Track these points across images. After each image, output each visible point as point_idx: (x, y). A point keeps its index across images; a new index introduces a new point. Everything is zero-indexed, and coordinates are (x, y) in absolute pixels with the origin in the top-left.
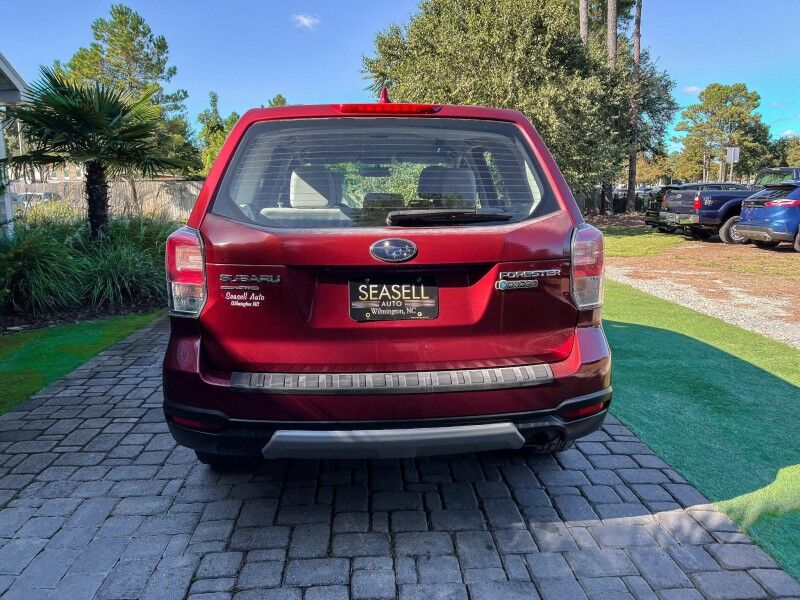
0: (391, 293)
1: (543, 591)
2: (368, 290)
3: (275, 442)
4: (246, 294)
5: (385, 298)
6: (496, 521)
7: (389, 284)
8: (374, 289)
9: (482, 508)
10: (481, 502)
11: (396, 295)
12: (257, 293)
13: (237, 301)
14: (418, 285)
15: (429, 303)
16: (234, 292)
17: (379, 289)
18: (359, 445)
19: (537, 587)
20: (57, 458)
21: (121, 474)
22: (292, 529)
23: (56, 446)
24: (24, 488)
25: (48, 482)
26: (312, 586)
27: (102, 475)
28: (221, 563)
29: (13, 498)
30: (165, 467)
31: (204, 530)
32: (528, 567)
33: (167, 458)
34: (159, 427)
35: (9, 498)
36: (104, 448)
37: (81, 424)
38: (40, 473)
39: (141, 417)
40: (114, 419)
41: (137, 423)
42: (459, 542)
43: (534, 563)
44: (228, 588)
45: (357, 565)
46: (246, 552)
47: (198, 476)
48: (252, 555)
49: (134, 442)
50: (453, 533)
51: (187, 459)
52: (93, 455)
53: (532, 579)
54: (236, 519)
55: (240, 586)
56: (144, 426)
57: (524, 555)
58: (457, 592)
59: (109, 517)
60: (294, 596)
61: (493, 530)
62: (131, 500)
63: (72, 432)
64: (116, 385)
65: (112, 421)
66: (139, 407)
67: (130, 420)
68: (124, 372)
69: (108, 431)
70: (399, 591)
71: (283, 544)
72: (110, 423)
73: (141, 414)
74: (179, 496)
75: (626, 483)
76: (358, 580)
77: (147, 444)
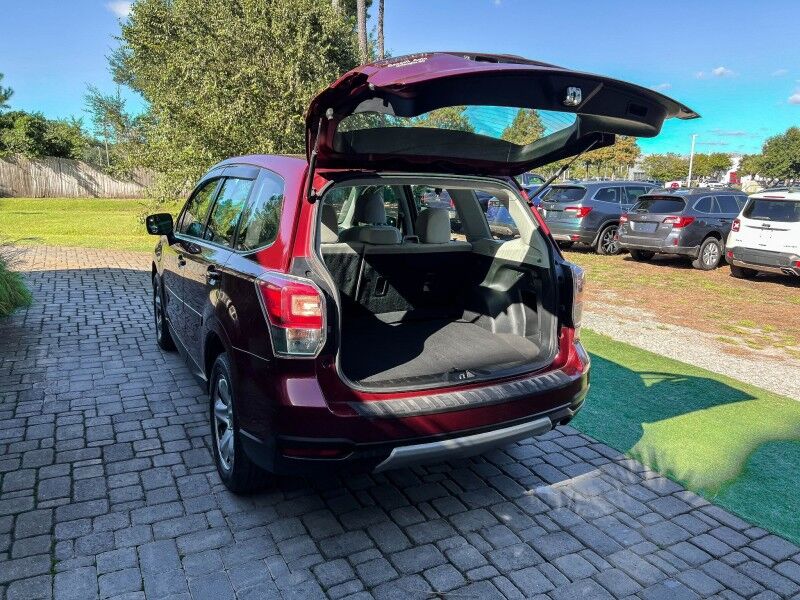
1: (578, 535)
6: (510, 493)
9: (491, 486)
10: (487, 482)
18: (463, 449)
19: (570, 533)
20: (54, 514)
21: (147, 516)
22: (366, 531)
23: (37, 502)
24: (53, 550)
25: (74, 539)
26: (425, 570)
27: (127, 521)
28: (335, 571)
29: (54, 562)
30: (186, 502)
31: (289, 549)
32: (553, 521)
33: (179, 493)
34: (135, 464)
35: (49, 564)
36: (97, 495)
37: (37, 474)
38: (52, 532)
39: (102, 457)
40: (71, 463)
41: (104, 464)
42: (497, 514)
43: (556, 518)
44: (361, 587)
45: (443, 547)
46: (346, 558)
47: (230, 504)
48: (352, 558)
49: (124, 483)
50: (488, 509)
51: (201, 490)
52: (92, 504)
53: (563, 529)
54: (308, 533)
55: (370, 583)
56: (117, 466)
57: (545, 513)
58: (526, 549)
59: (181, 557)
60: (419, 580)
61: (511, 500)
62: (187, 538)
63: (37, 484)
64: (27, 426)
65: (72, 466)
66: (86, 447)
67: (93, 462)
68: (18, 410)
69: (80, 477)
70: (488, 558)
71: (370, 543)
72: (72, 468)
73: (99, 454)
74: (231, 525)
75: (566, 449)
76: (454, 557)
77: (141, 483)
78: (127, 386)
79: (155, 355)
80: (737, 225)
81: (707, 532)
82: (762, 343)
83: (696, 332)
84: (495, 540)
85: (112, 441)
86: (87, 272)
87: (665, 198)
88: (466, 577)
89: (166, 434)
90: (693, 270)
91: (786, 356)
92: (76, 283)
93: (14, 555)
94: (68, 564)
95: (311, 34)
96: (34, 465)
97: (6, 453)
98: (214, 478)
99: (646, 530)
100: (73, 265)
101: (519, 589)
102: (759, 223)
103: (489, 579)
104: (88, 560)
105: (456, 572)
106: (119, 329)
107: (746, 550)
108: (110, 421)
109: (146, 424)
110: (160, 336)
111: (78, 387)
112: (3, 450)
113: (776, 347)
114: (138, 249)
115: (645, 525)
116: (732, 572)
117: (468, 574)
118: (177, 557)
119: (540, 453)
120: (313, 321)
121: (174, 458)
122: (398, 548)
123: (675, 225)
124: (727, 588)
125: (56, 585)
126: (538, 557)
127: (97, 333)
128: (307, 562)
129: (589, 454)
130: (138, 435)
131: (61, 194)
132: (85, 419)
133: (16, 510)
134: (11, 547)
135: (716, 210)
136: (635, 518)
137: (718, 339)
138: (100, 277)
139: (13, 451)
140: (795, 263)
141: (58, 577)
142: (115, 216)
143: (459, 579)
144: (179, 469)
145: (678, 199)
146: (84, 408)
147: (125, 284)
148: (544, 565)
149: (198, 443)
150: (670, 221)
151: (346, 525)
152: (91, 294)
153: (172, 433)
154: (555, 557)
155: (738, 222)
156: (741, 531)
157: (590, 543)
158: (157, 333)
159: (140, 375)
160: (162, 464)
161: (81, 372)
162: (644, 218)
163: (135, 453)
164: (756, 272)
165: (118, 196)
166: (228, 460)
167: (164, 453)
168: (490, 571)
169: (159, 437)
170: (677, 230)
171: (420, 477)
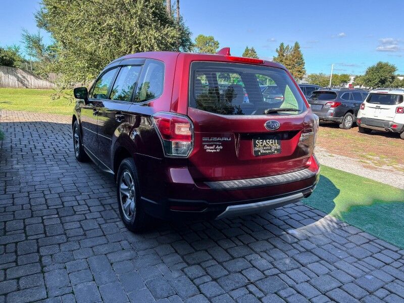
0: (267, 144)
1: (316, 253)
2: (259, 142)
3: (228, 211)
4: (214, 146)
5: (265, 146)
6: (276, 233)
7: (266, 140)
8: (261, 142)
11: (268, 144)
12: (219, 145)
13: (209, 149)
14: (275, 140)
15: (279, 147)
16: (208, 145)
17: (263, 142)
19: (312, 253)
20: (38, 242)
21: (88, 243)
22: (207, 251)
23: (27, 236)
24: (40, 261)
25: (51, 255)
26: (242, 270)
27: (78, 246)
28: (194, 271)
29: (43, 267)
30: (108, 236)
31: (168, 260)
32: (302, 246)
33: (103, 231)
34: (76, 217)
35: (40, 268)
36: (59, 233)
37: (24, 222)
38: (38, 251)
39: (58, 214)
40: (42, 217)
41: (60, 217)
42: (272, 242)
43: (302, 245)
44: (211, 279)
45: (249, 259)
46: (199, 264)
47: (132, 238)
48: (203, 264)
49: (72, 226)
50: (267, 240)
51: (115, 231)
52: (58, 237)
53: (307, 250)
54: (176, 252)
55: (215, 277)
56: (68, 219)
57: (296, 243)
58: (291, 260)
59: (112, 264)
60: (240, 276)
61: (278, 236)
62: (112, 254)
63: (25, 227)
64: (14, 198)
65: (42, 218)
66: (48, 209)
67: (53, 216)
68: (7, 190)
69: (48, 224)
70: (273, 265)
71: (211, 257)
72: (43, 220)
73: (56, 212)
74: (134, 248)
75: (299, 212)
76: (255, 264)
77: (81, 227)
78: (64, 179)
79: (76, 164)
80: (363, 107)
81: (380, 252)
82: (381, 163)
83: (347, 158)
84: (275, 256)
85: (62, 206)
86: (31, 123)
87: (327, 92)
88: (264, 274)
89: (90, 202)
90: (340, 129)
91: (394, 170)
92: (26, 128)
93: (19, 263)
94: (51, 268)
95: (144, 3)
96: (22, 218)
97: (5, 211)
98: (121, 224)
99: (350, 251)
100: (22, 119)
101: (293, 279)
102: (375, 105)
103: (276, 275)
104: (62, 266)
105: (258, 271)
106: (53, 152)
107: (401, 260)
108: (58, 196)
109: (78, 198)
110: (77, 155)
111: (37, 179)
112: (3, 210)
113: (388, 165)
114: (55, 113)
115: (347, 248)
116: (397, 271)
117: (265, 272)
118: (109, 264)
119: (287, 214)
120: (185, 138)
121: (97, 215)
122: (225, 260)
123: (332, 106)
124: (397, 279)
125: (45, 279)
126: (299, 264)
127: (42, 153)
128: (180, 266)
129: (311, 214)
130: (75, 203)
131: (9, 86)
132: (44, 195)
133: (17, 240)
134: (17, 259)
135: (352, 99)
136: (343, 245)
137: (359, 161)
138: (38, 126)
139: (8, 211)
140: (392, 125)
141: (46, 275)
142: (38, 98)
143: (261, 275)
144: (101, 220)
145: (333, 93)
146: (43, 190)
147: (52, 129)
148: (302, 268)
149: (108, 208)
150: (329, 104)
151: (196, 248)
152: (35, 134)
153: (93, 203)
154: (307, 264)
155: (364, 105)
156: (396, 252)
157: (323, 257)
158: (75, 154)
159: (69, 174)
160: (92, 218)
161: (37, 171)
162: (316, 102)
163: (75, 212)
164: (372, 130)
165: (39, 88)
166: (129, 215)
167: (91, 212)
168: (275, 271)
169: (86, 204)
170: (333, 108)
171: (229, 225)
